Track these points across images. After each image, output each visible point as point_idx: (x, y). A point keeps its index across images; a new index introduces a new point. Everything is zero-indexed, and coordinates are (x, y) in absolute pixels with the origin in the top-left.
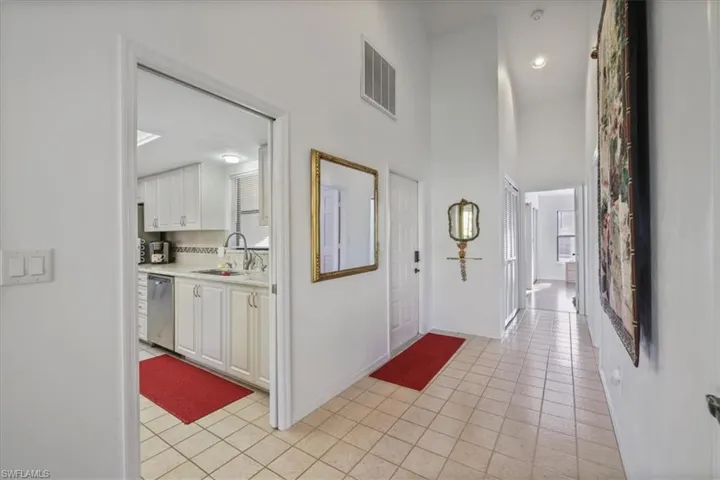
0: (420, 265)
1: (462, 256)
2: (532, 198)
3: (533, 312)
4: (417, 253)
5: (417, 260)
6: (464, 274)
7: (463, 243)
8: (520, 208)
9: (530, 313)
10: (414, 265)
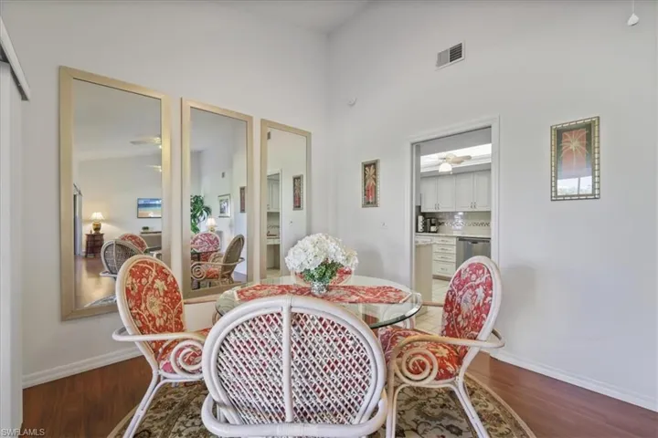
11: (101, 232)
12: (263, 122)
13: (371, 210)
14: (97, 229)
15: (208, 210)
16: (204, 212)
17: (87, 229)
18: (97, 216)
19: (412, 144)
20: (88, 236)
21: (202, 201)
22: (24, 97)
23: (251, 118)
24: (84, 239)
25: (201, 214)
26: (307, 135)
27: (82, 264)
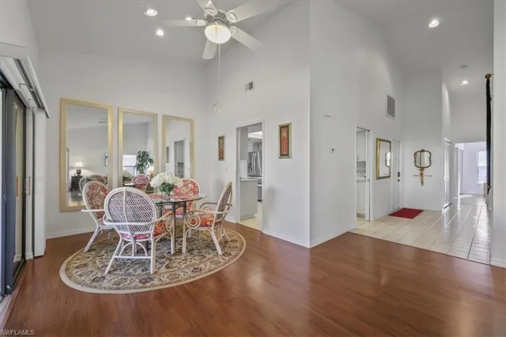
0: (400, 178)
1: (422, 174)
2: (460, 146)
3: (459, 205)
4: (399, 173)
5: (399, 176)
6: (422, 183)
7: (422, 169)
8: (452, 150)
9: (456, 206)
10: (397, 178)
11: (81, 175)
12: (164, 116)
13: (222, 162)
14: (79, 172)
15: (151, 161)
16: (149, 162)
17: (73, 173)
18: (79, 164)
19: (238, 129)
20: (73, 177)
21: (148, 155)
22: (48, 117)
23: (157, 115)
24: (70, 178)
25: (147, 164)
26: (191, 121)
27: (69, 194)
